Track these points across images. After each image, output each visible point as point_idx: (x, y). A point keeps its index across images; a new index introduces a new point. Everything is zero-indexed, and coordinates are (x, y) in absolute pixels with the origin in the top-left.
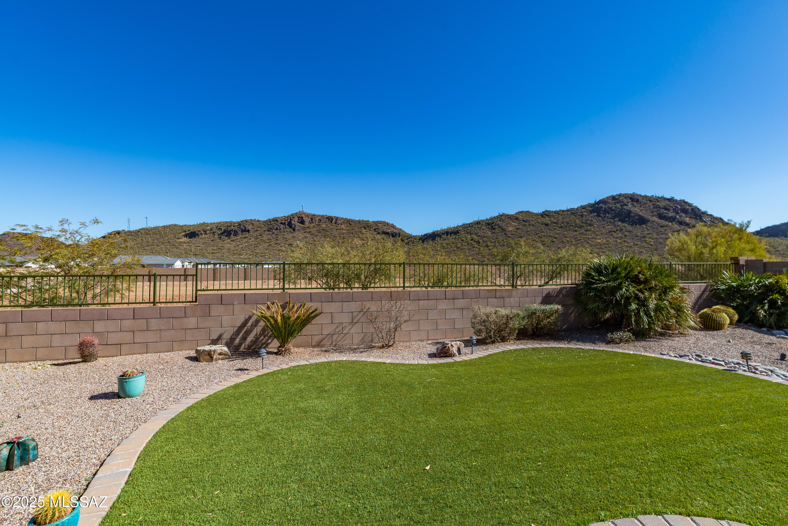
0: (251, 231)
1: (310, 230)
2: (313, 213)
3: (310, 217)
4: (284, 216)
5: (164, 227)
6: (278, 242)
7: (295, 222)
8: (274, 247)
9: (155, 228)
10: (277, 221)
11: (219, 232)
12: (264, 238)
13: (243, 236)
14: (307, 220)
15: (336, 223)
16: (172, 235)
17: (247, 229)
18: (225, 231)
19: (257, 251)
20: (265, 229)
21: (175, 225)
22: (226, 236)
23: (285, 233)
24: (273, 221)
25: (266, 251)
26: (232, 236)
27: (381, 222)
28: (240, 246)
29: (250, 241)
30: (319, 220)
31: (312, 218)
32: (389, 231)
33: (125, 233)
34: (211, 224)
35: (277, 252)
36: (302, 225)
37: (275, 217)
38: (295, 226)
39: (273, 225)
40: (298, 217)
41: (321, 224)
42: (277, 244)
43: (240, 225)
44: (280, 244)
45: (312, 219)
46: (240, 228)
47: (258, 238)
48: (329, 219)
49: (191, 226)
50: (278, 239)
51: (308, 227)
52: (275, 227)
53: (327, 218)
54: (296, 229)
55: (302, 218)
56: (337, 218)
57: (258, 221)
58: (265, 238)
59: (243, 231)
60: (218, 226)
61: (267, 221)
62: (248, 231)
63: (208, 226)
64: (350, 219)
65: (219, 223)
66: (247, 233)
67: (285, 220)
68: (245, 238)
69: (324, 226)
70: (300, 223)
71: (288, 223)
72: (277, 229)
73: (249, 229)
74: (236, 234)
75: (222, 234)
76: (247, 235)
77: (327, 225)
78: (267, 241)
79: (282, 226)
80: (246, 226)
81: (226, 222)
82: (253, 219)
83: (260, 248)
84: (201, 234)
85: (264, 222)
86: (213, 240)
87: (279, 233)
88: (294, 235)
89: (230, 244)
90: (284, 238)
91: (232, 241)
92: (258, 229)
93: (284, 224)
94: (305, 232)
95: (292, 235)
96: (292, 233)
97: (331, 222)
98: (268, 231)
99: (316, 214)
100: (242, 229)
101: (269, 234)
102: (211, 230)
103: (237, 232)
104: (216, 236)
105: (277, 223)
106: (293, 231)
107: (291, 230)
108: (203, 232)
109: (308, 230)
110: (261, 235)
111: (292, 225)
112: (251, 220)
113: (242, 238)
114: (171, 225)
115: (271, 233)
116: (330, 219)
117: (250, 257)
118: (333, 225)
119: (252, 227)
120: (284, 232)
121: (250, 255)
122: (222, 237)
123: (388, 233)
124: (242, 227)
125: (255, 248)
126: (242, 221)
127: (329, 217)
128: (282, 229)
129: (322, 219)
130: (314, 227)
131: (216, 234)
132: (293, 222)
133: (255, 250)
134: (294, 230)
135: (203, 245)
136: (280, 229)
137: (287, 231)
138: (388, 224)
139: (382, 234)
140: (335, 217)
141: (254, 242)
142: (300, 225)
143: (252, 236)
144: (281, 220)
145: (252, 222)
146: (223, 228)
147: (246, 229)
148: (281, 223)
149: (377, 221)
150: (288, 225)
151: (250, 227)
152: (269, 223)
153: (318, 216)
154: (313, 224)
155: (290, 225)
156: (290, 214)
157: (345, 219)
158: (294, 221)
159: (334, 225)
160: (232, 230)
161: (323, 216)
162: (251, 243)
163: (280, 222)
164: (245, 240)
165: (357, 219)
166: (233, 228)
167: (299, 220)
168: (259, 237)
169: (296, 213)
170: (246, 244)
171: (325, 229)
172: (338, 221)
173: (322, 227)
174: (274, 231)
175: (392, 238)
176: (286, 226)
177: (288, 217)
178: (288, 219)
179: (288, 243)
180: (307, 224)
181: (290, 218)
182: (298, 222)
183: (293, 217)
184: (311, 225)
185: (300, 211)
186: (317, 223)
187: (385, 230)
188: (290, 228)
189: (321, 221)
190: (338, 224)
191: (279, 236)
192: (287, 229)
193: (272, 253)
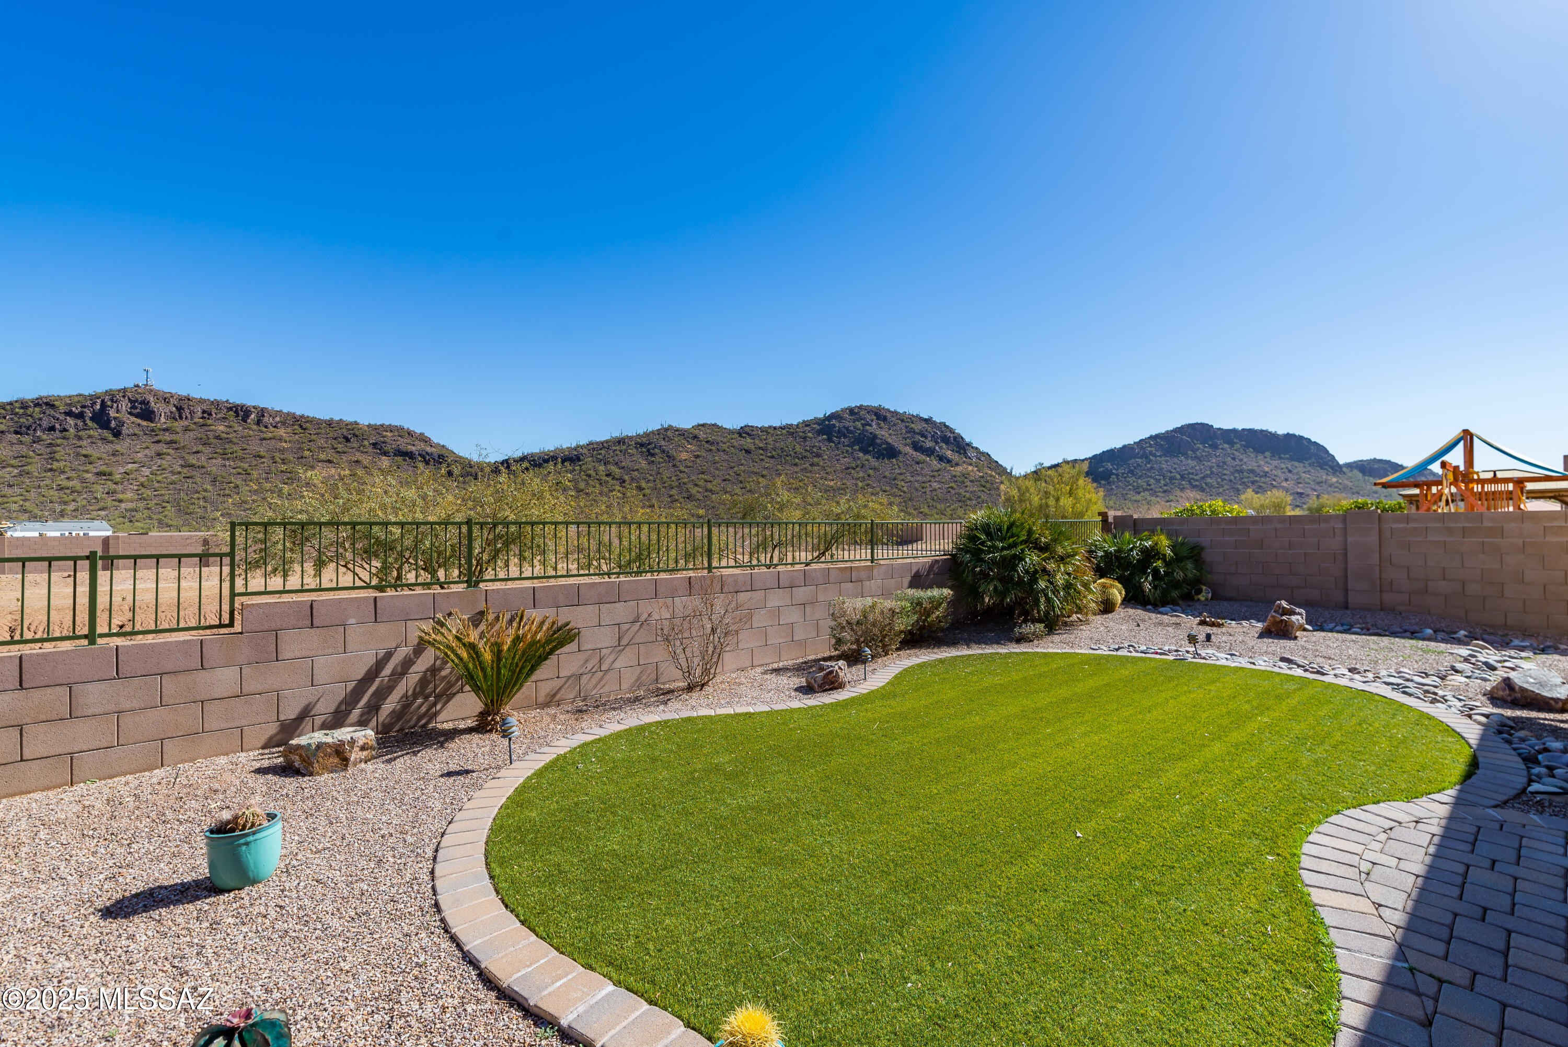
1: (175, 437)
2: (183, 393)
3: (173, 401)
4: (80, 395)
6: (55, 465)
7: (121, 412)
8: (42, 480)
10: (53, 406)
14: (162, 409)
15: (258, 423)
23: (84, 443)
24: (37, 405)
27: (390, 428)
30: (204, 412)
31: (182, 405)
32: (414, 448)
35: (52, 492)
36: (145, 423)
37: (44, 393)
38: (121, 424)
39: (36, 416)
40: (131, 401)
41: (210, 422)
42: (51, 470)
44: (64, 472)
45: (180, 409)
48: (236, 412)
50: (57, 456)
51: (166, 430)
52: (45, 424)
53: (230, 409)
54: (125, 431)
55: (145, 403)
56: (262, 412)
58: (5, 453)
61: (11, 404)
64: (302, 417)
67: (84, 407)
69: (222, 428)
70: (137, 416)
71: (94, 413)
72: (52, 429)
77: (230, 427)
78: (13, 462)
79: (71, 421)
87: (59, 441)
88: (118, 447)
90: (78, 454)
93: (81, 416)
94: (159, 442)
95: (109, 448)
96: (112, 442)
97: (246, 422)
98: (16, 433)
99: (196, 394)
101: (21, 443)
105: (50, 412)
106: (110, 437)
107: (107, 434)
109: (167, 437)
111: (109, 421)
115: (26, 439)
116: (241, 412)
118: (250, 429)
120: (79, 438)
123: (410, 455)
127: (236, 406)
128: (72, 431)
129: (214, 411)
130: (187, 429)
132: (112, 413)
134: (117, 434)
136: (65, 430)
137: (90, 437)
138: (410, 433)
139: (395, 455)
140: (254, 407)
142: (139, 421)
144: (69, 405)
148: (69, 414)
149: (382, 426)
150: (92, 419)
152: (18, 410)
153: (201, 401)
154: (184, 423)
155: (101, 419)
157: (288, 414)
158: (118, 411)
159: (255, 427)
161: (217, 404)
163: (62, 409)
165: (322, 414)
167: (133, 407)
169: (125, 390)
171: (225, 436)
172: (266, 419)
173: (215, 431)
174: (39, 433)
175: (421, 465)
176: (88, 422)
177: (93, 398)
178: (95, 403)
179: (95, 470)
180: (163, 420)
181: (103, 402)
182: (130, 413)
183: (112, 400)
184: (176, 424)
185: (137, 386)
186: (196, 420)
187: (403, 448)
188: (102, 427)
189: (210, 414)
190: (266, 427)
191: (58, 448)
192: (92, 432)
193: (32, 495)
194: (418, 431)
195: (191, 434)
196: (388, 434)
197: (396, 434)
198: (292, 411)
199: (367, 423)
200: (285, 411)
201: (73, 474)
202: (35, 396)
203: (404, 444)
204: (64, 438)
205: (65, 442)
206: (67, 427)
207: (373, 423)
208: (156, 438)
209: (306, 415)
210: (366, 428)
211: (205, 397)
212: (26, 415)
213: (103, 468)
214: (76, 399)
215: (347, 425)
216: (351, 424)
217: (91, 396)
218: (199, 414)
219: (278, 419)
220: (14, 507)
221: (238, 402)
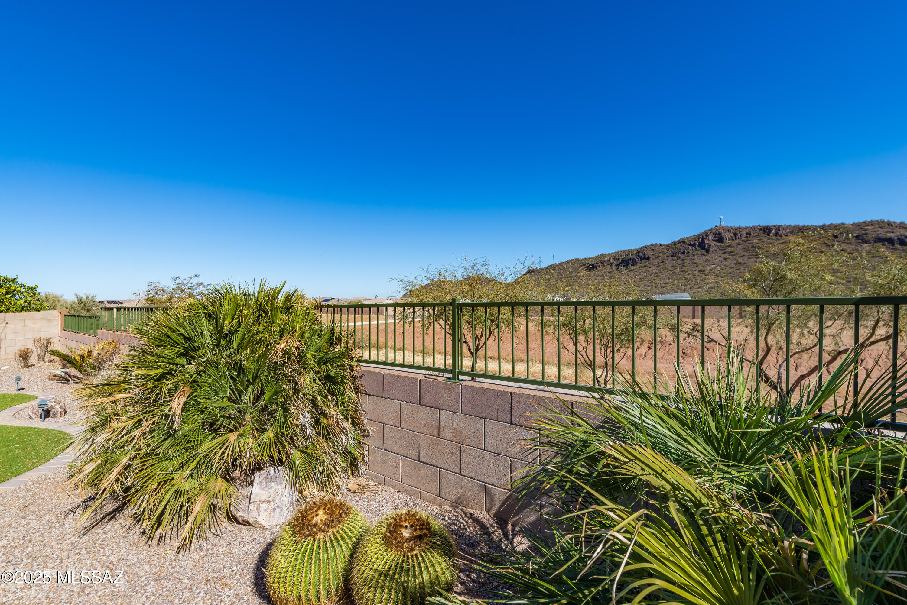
0: (651, 259)
1: (732, 249)
2: (737, 226)
3: (732, 231)
4: (694, 235)
5: (567, 262)
6: (685, 268)
7: (710, 241)
8: (679, 275)
9: (561, 264)
10: (684, 242)
11: (617, 263)
12: (666, 266)
13: (641, 265)
14: (727, 236)
15: (776, 235)
16: (574, 269)
17: (647, 256)
18: (622, 261)
19: (657, 282)
20: (668, 254)
21: (577, 259)
22: (624, 266)
23: (695, 257)
24: (679, 243)
25: (668, 281)
26: (630, 265)
27: (872, 223)
28: (638, 277)
29: (650, 270)
30: (747, 233)
31: (736, 232)
32: (893, 235)
33: (538, 270)
34: (609, 254)
35: (683, 281)
36: (719, 244)
37: (682, 237)
38: (709, 246)
39: (679, 248)
40: (714, 234)
41: (749, 239)
42: (683, 271)
43: (639, 252)
44: (687, 272)
45: (735, 234)
46: (638, 256)
47: (659, 266)
48: (764, 231)
49: (589, 258)
50: (685, 264)
51: (729, 246)
52: (682, 251)
53: (761, 230)
54: (711, 249)
55: (720, 234)
56: (778, 228)
57: (660, 245)
58: (668, 265)
59: (642, 259)
60: (616, 256)
61: (671, 244)
62: (648, 258)
63: (606, 257)
64: (804, 226)
65: (617, 253)
66: (647, 261)
67: (695, 241)
68: (644, 266)
69: (756, 241)
70: (716, 241)
71: (699, 243)
72: (684, 252)
73: (650, 255)
74: (634, 263)
75: (619, 264)
76: (646, 264)
77: (760, 240)
78: (671, 269)
79: (691, 248)
80: (646, 253)
81: (624, 251)
82: (654, 243)
83: (661, 277)
84: (599, 266)
85: (668, 245)
86: (610, 272)
87: (686, 258)
88: (708, 258)
89: (628, 274)
90: (693, 263)
91: (630, 271)
92: (660, 255)
93: (694, 245)
94: (725, 253)
95: (704, 258)
96: (705, 256)
97: (768, 235)
98: (672, 256)
99: (743, 225)
100: (641, 257)
101: (674, 260)
102: (609, 260)
103: (636, 261)
104: (614, 267)
105: (684, 245)
106: (705, 253)
107: (704, 252)
108: (600, 264)
109: (729, 250)
110: (663, 262)
111: (705, 246)
112: (652, 245)
113: (641, 267)
114: (572, 260)
115: (676, 258)
116: (766, 230)
117: (649, 288)
118: (771, 239)
119: (653, 253)
120: (693, 255)
121: (649, 286)
122: (620, 268)
123: (890, 241)
124: (641, 254)
125: (656, 278)
126: (640, 248)
127: (764, 228)
128: (691, 252)
129: (752, 232)
130: (739, 244)
131: (613, 265)
132: (706, 242)
133: (655, 280)
134: (708, 251)
135: (600, 278)
136: (688, 252)
137: (697, 254)
138: (889, 224)
139: (875, 242)
140: (774, 226)
141: (654, 271)
142: (717, 243)
143: (652, 264)
144: (690, 241)
145: (652, 248)
146: (621, 258)
147: (645, 256)
148: (690, 245)
149: (864, 222)
150: (699, 246)
151: (650, 254)
152: (673, 246)
153: (746, 228)
154: (737, 241)
155: (702, 245)
156: (702, 231)
157: (794, 226)
158: (708, 240)
159: (774, 238)
160: (630, 259)
161: (753, 228)
162: (651, 272)
163: (688, 243)
164: (644, 270)
166: (631, 256)
167: (715, 237)
168: (661, 264)
169: (711, 230)
170: (645, 274)
171: (757, 245)
172: (781, 232)
173: (752, 243)
174: (679, 255)
175: (898, 246)
176: (697, 247)
177: (699, 236)
178: (699, 238)
179: (698, 270)
180: (727, 241)
181: (703, 237)
182: (714, 240)
183: (706, 236)
184: (733, 242)
185: (717, 226)
186: (743, 239)
187: (882, 236)
188: (702, 249)
189: (750, 234)
190: (781, 236)
191: (686, 261)
192: (698, 252)
193: (676, 282)
194: (898, 221)
195: (740, 247)
196: (870, 227)
197: (877, 226)
198: (797, 224)
199: (851, 223)
200: (793, 225)
201: (690, 272)
202: (679, 239)
203: (883, 233)
204: (688, 256)
205: (688, 258)
206: (689, 251)
207: (856, 221)
208: (724, 251)
209: (806, 224)
210: (851, 226)
211: (748, 225)
212: (676, 248)
213: (702, 268)
214: (693, 237)
215: (836, 226)
216: (839, 225)
217: (698, 235)
218: (745, 235)
219: (788, 231)
220: (669, 288)
221: (765, 225)
